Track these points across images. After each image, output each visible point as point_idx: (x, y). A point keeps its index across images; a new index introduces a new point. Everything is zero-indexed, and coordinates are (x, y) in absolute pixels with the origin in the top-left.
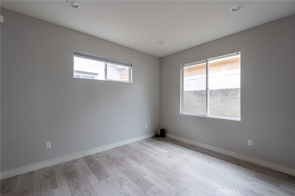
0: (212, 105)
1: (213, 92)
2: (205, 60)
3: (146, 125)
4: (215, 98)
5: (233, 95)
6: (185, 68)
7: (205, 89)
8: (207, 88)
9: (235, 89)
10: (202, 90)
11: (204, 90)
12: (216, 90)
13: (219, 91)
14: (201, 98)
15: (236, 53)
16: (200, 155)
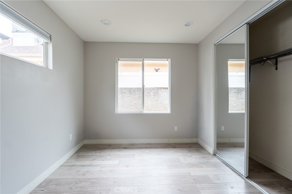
0: (131, 102)
1: (132, 90)
2: (143, 59)
3: (71, 135)
4: (134, 96)
5: (148, 93)
6: (120, 62)
7: (141, 87)
8: (143, 86)
9: (149, 88)
10: (121, 88)
11: (124, 88)
12: (135, 88)
13: (137, 89)
14: (121, 95)
15: (167, 59)
16: (147, 151)
